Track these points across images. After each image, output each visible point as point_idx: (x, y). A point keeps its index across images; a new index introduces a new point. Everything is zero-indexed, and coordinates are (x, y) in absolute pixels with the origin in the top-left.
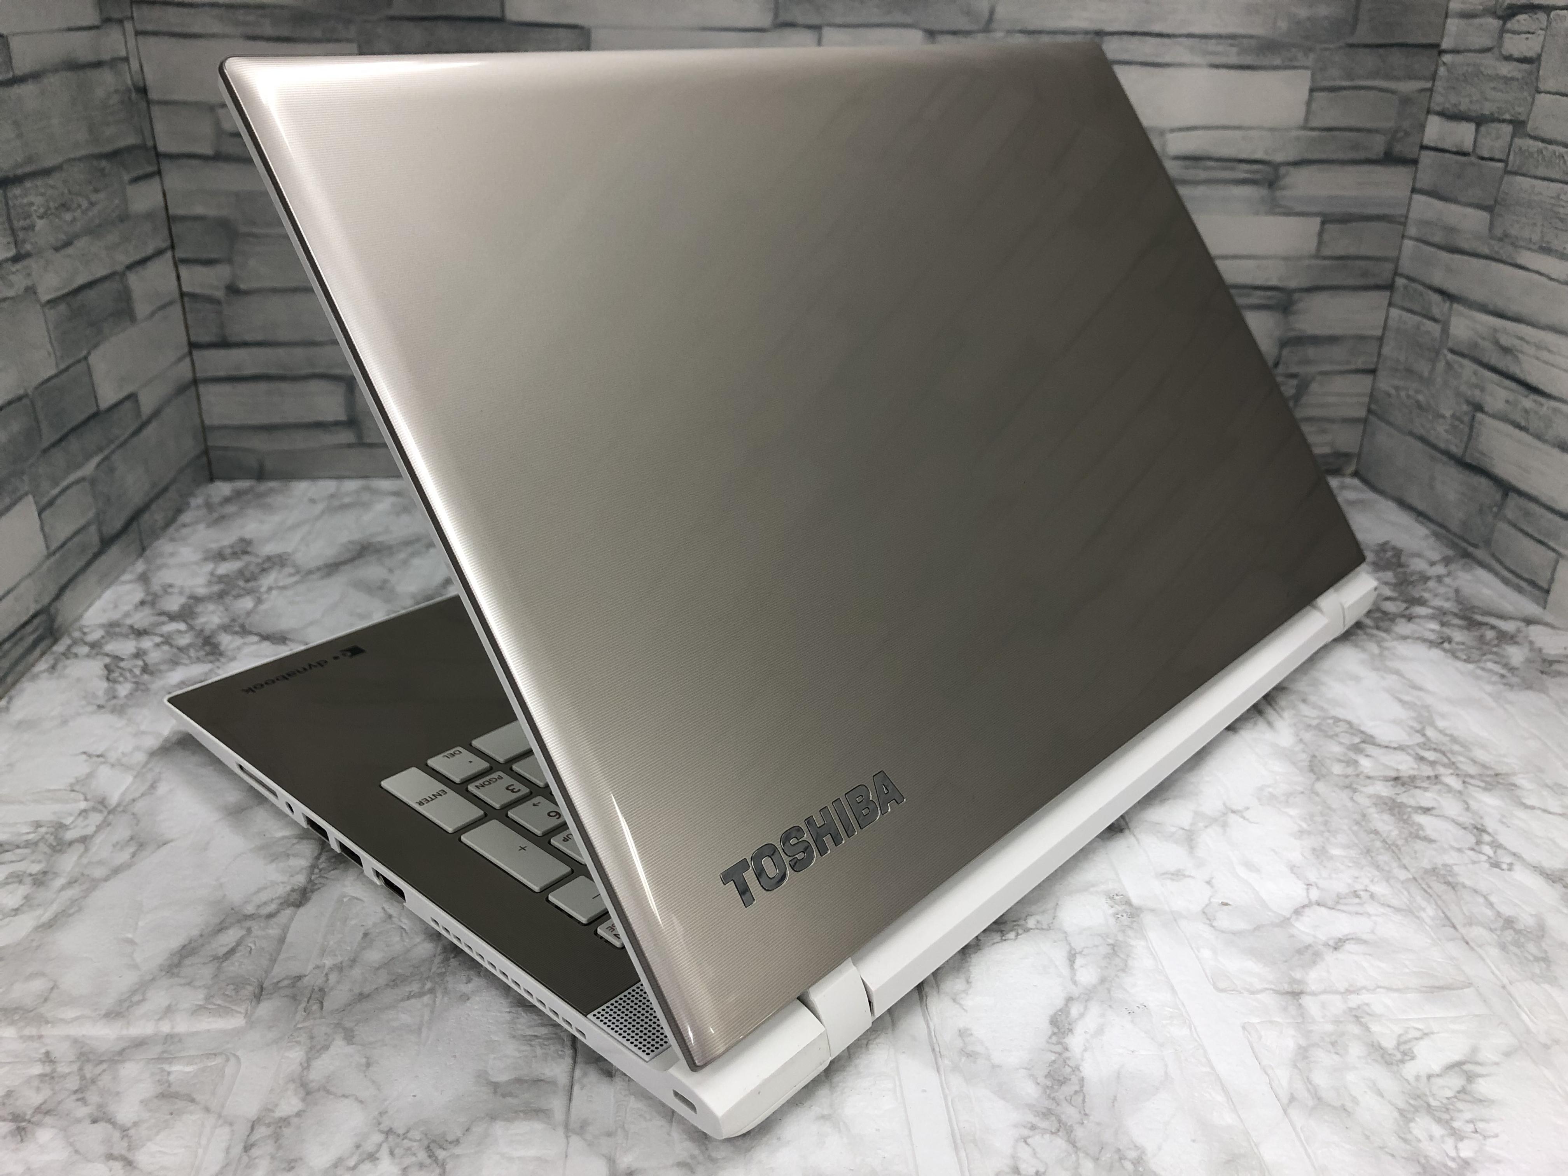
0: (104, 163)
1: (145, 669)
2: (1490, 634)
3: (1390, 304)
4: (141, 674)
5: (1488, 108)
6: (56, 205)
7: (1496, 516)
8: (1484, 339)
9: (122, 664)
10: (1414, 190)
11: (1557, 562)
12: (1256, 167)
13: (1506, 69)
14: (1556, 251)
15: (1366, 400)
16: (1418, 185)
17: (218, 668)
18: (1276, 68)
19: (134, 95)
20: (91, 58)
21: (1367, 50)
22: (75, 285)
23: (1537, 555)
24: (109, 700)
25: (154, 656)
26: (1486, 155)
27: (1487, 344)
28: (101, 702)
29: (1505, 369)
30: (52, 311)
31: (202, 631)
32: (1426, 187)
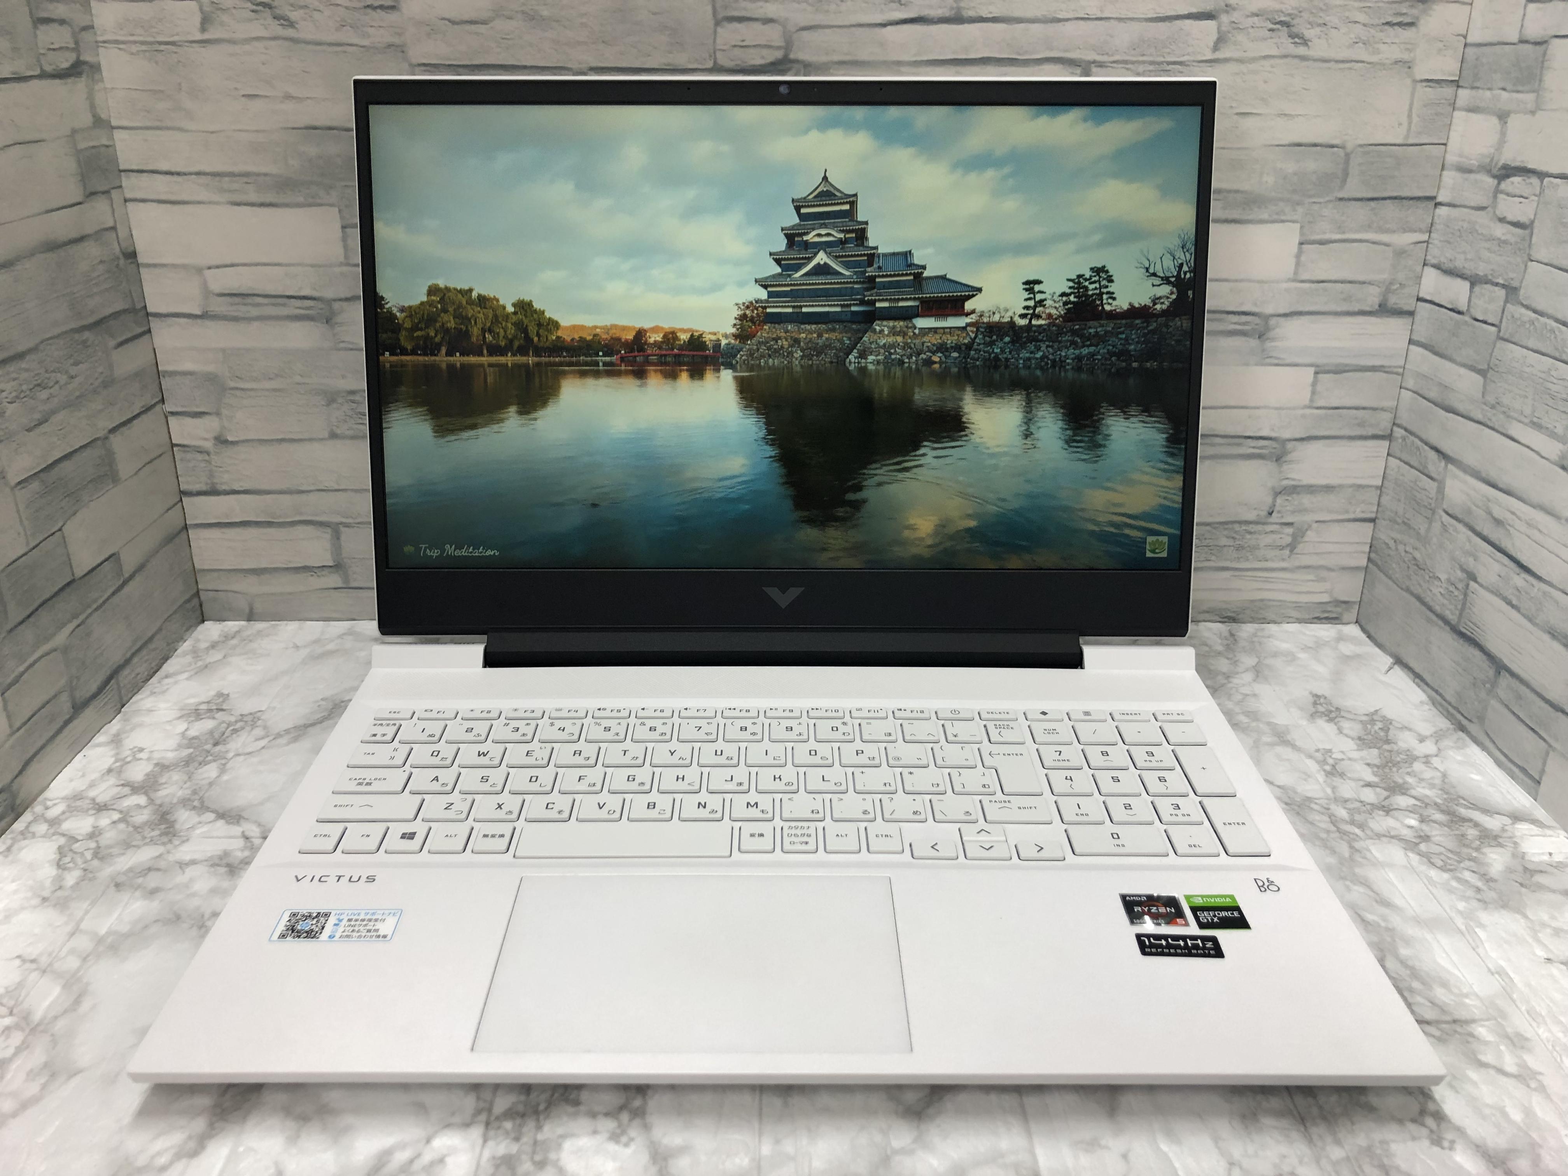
0: (87, 334)
1: (98, 854)
2: (1472, 833)
3: (1388, 454)
4: (92, 859)
5: (1482, 269)
6: (31, 387)
7: (1489, 692)
8: (1477, 506)
9: (76, 846)
10: (1411, 342)
11: (1547, 754)
12: (1244, 318)
13: (1500, 231)
14: (1547, 428)
15: (1367, 549)
16: (1415, 337)
17: (168, 852)
18: (1262, 222)
19: (122, 262)
20: (74, 235)
21: (1359, 203)
22: (50, 462)
23: (1530, 743)
24: (56, 890)
25: (109, 837)
26: (1481, 318)
27: (1481, 513)
28: (46, 894)
29: (1497, 543)
30: (24, 490)
31: (160, 806)
32: (1423, 340)
